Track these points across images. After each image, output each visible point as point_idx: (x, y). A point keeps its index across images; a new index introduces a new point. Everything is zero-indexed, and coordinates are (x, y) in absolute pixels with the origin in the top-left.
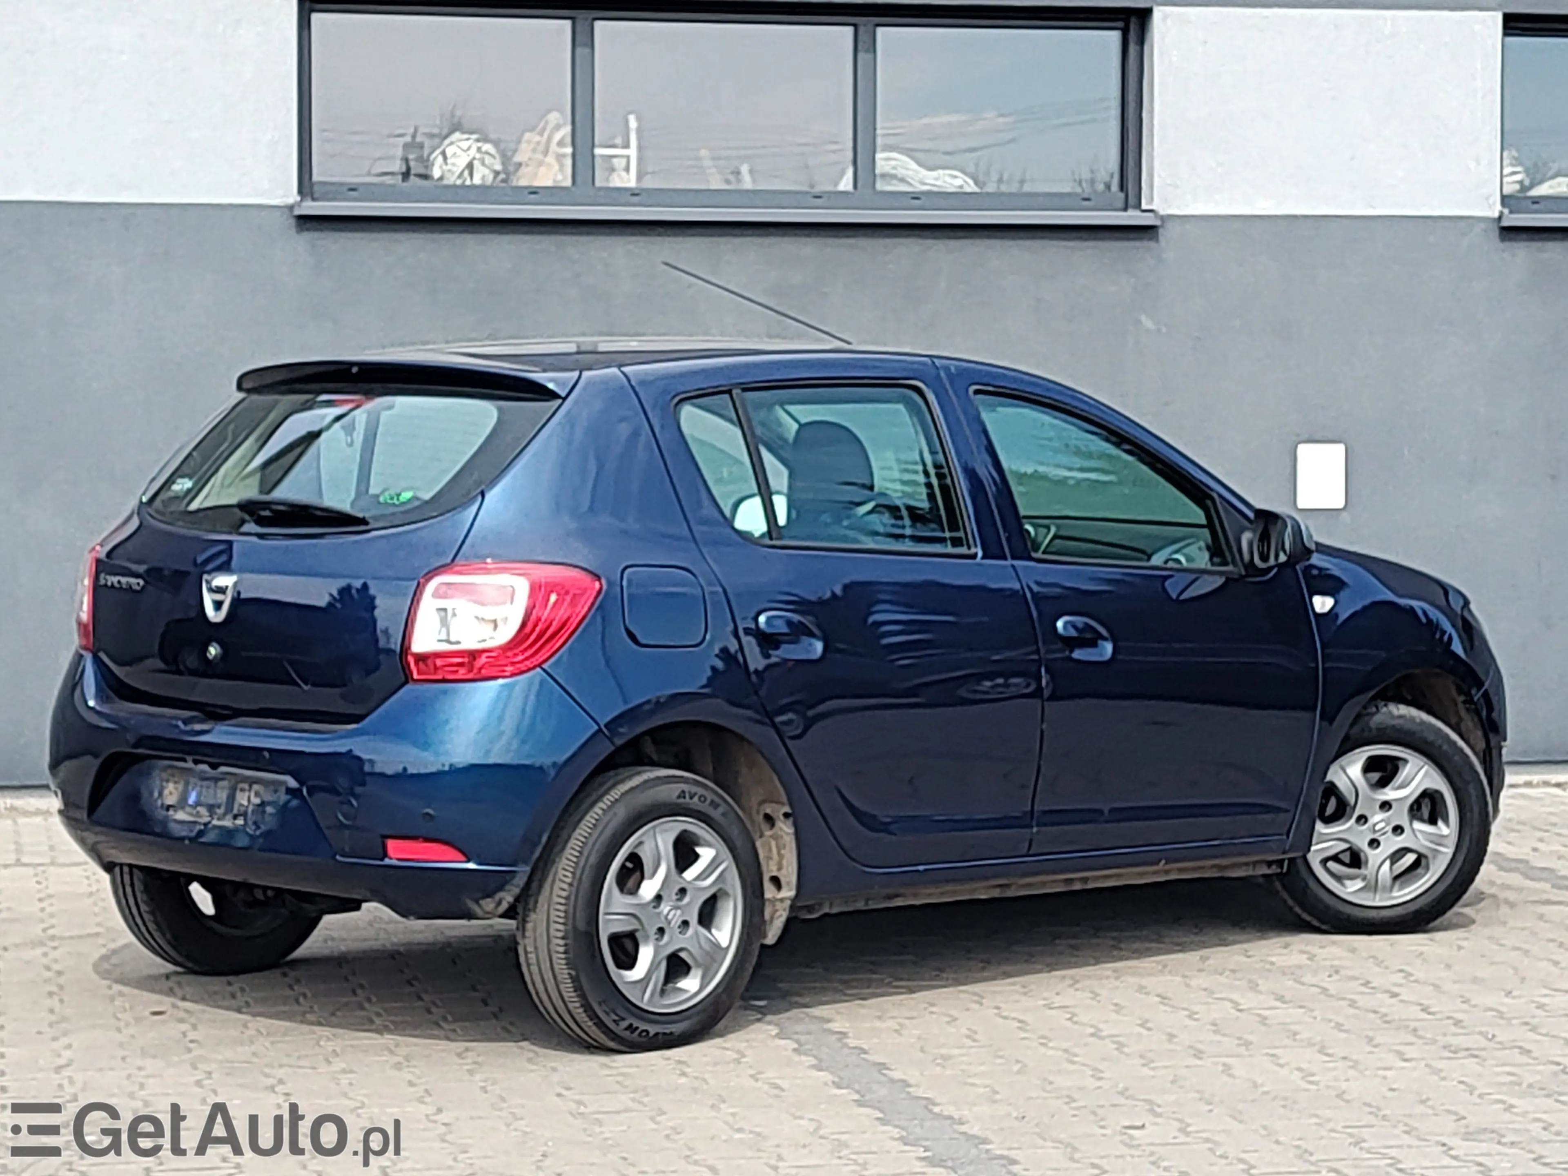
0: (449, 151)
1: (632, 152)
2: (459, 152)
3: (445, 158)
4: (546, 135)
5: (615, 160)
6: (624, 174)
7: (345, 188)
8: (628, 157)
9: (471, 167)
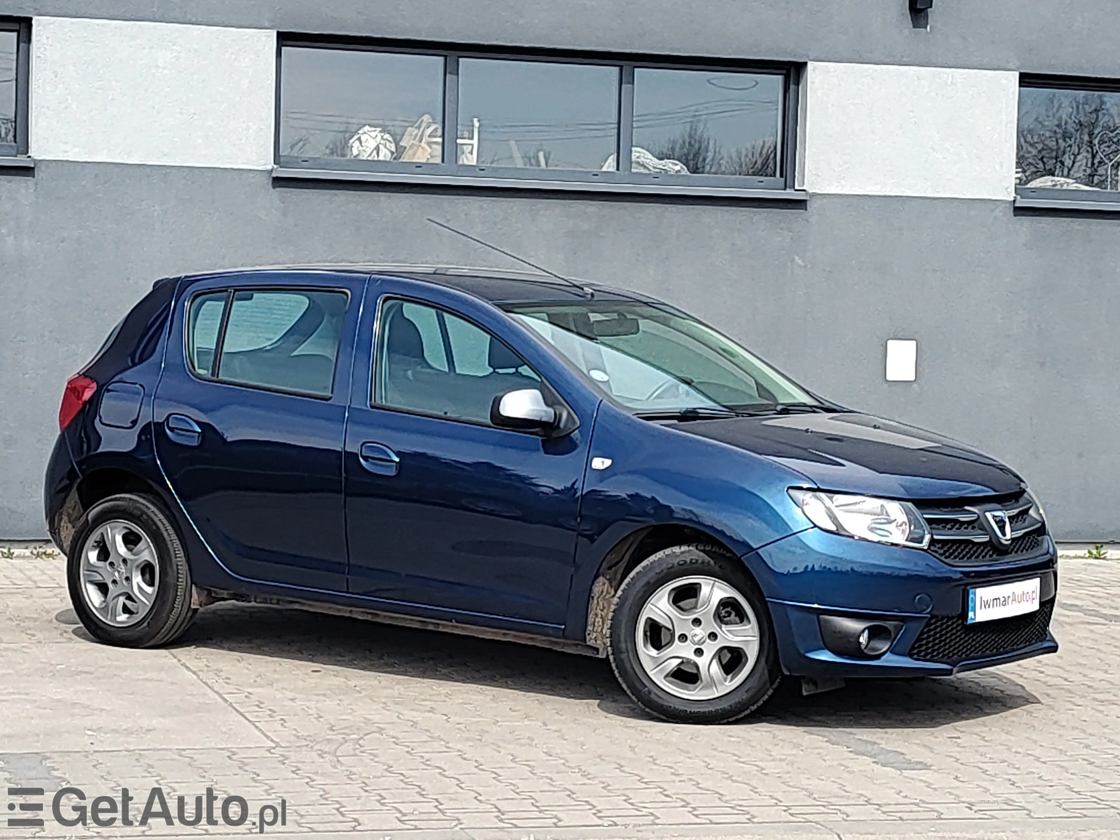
0: (364, 138)
1: (475, 142)
2: (370, 139)
3: (361, 142)
4: (422, 129)
5: (465, 147)
6: (469, 156)
7: (300, 160)
8: (472, 145)
9: (377, 149)
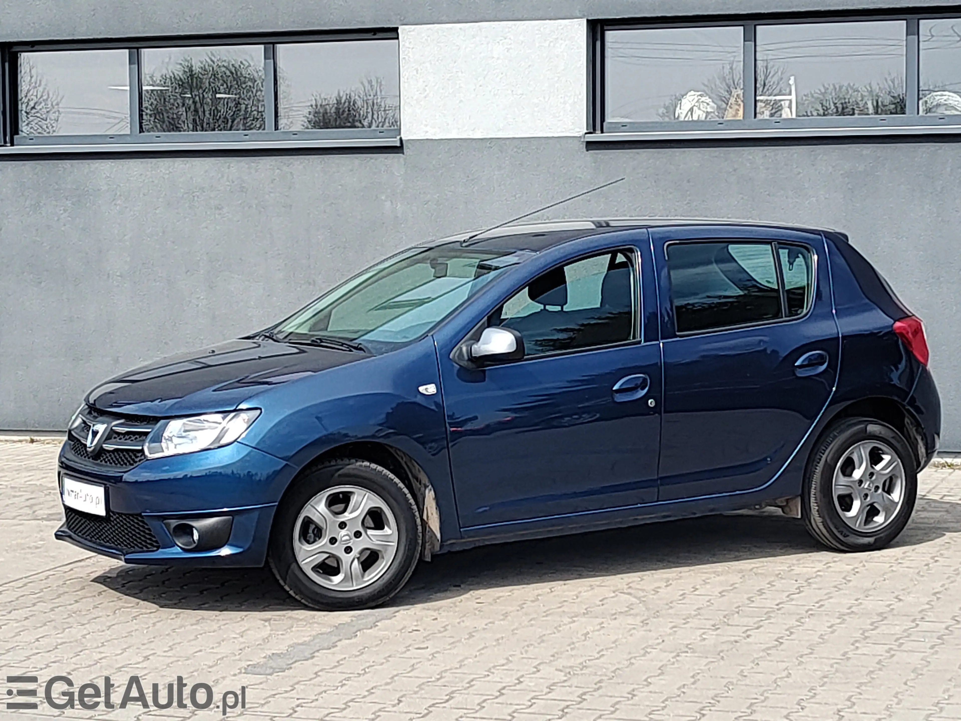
0: (684, 102)
1: (793, 97)
2: (688, 102)
3: (681, 106)
5: (782, 103)
7: (620, 125)
8: (790, 100)
9: (691, 110)
